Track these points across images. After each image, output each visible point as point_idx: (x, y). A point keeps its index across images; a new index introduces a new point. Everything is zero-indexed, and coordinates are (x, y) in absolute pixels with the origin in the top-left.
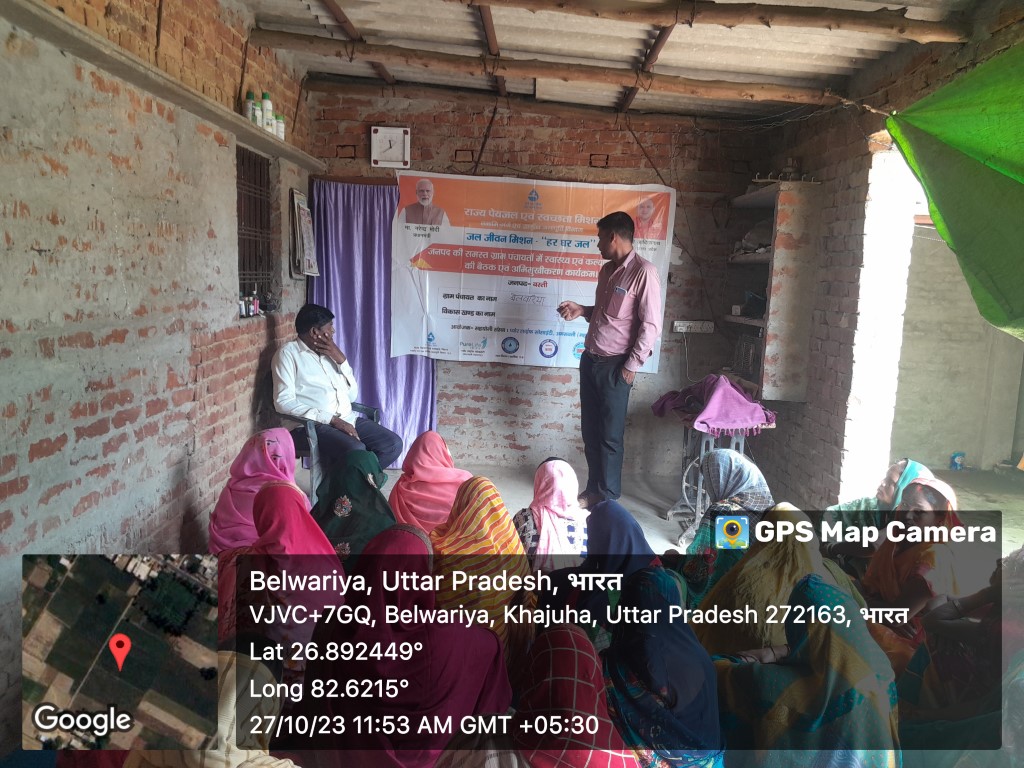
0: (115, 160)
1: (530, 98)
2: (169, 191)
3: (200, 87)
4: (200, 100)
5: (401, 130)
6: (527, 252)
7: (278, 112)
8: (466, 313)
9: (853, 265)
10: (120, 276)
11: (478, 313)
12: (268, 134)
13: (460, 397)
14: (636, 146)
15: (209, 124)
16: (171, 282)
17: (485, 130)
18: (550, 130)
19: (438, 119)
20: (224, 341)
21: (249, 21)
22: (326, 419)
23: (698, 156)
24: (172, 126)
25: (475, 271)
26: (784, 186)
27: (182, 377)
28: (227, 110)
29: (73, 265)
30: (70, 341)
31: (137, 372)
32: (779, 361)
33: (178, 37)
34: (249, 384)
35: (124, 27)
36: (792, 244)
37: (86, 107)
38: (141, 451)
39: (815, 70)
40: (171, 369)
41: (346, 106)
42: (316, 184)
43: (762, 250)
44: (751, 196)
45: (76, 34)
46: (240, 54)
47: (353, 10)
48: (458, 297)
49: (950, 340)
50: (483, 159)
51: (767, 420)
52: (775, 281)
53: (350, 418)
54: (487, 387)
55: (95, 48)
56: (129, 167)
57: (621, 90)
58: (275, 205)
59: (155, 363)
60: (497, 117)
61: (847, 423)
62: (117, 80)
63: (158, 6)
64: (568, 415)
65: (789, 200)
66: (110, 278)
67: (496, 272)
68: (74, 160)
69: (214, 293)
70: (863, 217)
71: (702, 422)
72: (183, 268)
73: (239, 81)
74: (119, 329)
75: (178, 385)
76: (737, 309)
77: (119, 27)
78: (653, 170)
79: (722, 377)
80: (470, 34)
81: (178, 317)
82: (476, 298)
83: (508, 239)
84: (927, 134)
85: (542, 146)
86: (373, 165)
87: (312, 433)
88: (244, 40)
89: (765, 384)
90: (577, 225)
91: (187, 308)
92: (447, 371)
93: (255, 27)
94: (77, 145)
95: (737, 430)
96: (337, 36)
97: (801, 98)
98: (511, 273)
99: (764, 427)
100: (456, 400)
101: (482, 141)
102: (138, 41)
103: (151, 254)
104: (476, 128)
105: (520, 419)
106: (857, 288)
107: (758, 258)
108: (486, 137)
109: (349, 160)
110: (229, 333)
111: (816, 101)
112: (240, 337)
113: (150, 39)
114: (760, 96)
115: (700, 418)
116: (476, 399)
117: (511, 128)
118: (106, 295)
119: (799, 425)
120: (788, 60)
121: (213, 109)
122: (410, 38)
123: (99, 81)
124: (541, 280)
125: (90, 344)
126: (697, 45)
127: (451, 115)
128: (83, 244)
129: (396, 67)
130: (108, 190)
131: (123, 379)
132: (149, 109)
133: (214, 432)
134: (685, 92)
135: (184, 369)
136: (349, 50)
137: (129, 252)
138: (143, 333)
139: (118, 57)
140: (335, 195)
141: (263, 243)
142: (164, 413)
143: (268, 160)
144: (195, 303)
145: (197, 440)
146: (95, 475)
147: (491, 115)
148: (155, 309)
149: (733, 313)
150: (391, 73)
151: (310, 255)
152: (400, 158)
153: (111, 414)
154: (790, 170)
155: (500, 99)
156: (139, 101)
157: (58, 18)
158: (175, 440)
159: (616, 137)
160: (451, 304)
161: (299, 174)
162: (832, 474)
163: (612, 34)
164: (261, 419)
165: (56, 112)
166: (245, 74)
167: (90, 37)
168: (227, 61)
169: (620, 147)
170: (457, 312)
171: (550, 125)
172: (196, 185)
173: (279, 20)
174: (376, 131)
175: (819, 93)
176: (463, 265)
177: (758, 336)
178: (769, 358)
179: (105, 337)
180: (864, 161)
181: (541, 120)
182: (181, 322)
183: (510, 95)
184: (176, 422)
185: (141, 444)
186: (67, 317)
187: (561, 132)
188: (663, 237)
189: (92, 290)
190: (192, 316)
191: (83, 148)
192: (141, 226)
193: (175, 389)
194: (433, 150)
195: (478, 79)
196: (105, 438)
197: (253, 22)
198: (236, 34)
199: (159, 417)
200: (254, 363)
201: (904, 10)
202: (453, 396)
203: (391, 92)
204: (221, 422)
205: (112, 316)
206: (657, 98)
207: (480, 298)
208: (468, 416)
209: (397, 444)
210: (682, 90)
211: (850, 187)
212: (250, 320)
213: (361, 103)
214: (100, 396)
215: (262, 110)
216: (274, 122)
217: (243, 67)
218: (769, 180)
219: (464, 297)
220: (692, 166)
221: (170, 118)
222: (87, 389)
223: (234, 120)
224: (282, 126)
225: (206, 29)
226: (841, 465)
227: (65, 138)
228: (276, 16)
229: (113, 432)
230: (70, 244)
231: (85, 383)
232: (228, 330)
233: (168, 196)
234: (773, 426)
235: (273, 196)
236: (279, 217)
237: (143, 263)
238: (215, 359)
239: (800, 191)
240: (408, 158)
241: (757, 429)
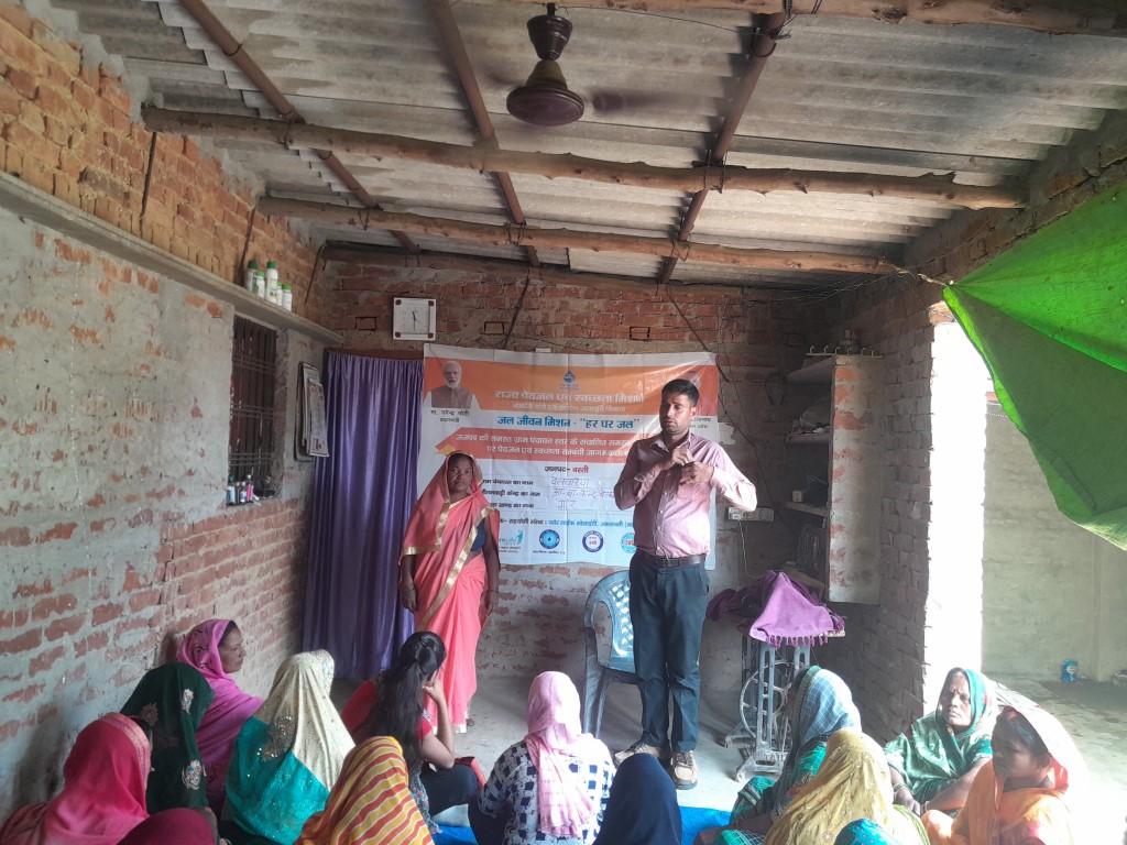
0: (78, 333)
1: (564, 269)
2: (147, 367)
3: (193, 256)
4: (187, 270)
5: (426, 301)
7: (285, 280)
9: (922, 447)
10: (72, 461)
12: (271, 305)
14: (679, 318)
15: (202, 294)
16: (139, 468)
17: (516, 302)
18: (586, 302)
19: (466, 291)
20: (205, 533)
21: (258, 188)
23: (748, 328)
24: (155, 296)
26: (841, 360)
27: (145, 576)
28: (225, 283)
29: (11, 451)
31: (84, 573)
32: (846, 556)
33: (169, 205)
34: (233, 583)
35: (102, 193)
36: (852, 423)
37: (45, 276)
38: (82, 668)
39: (867, 238)
40: (131, 568)
41: (367, 275)
42: (330, 359)
43: (820, 430)
44: (808, 371)
45: (32, 199)
46: (246, 222)
47: (367, 177)
49: (1048, 529)
50: (514, 331)
51: (835, 627)
52: (836, 464)
54: (516, 582)
55: (54, 214)
56: (95, 341)
57: (660, 260)
58: (280, 381)
59: (110, 561)
60: (530, 288)
61: (926, 630)
62: (88, 248)
63: (146, 172)
65: (847, 378)
66: (59, 464)
68: (25, 333)
69: (194, 479)
70: (929, 394)
71: (760, 629)
72: (156, 451)
73: (242, 249)
74: (64, 523)
75: (140, 587)
76: (798, 495)
77: (95, 193)
78: (697, 341)
79: (781, 575)
80: (493, 202)
81: (146, 507)
84: (987, 306)
85: (578, 318)
86: (395, 338)
88: (250, 208)
89: (831, 583)
91: (159, 496)
93: (264, 195)
94: (30, 318)
95: (800, 638)
96: (353, 204)
97: (854, 266)
99: (831, 635)
101: (513, 312)
102: (118, 208)
103: (116, 436)
104: (507, 299)
106: (928, 474)
107: (817, 438)
108: (518, 308)
109: (369, 332)
110: (212, 523)
111: (865, 270)
112: (226, 528)
113: (134, 206)
114: (809, 265)
115: (757, 624)
117: (543, 300)
118: (50, 485)
119: (875, 632)
120: (835, 227)
121: (203, 278)
122: (430, 206)
123: (66, 251)
125: (25, 541)
126: (736, 213)
127: (481, 286)
128: (27, 426)
129: (416, 234)
130: (66, 367)
131: (65, 581)
132: (127, 277)
134: (725, 262)
135: (148, 566)
136: (364, 218)
137: (86, 434)
138: (97, 526)
139: (84, 224)
140: (352, 370)
141: (264, 422)
142: (117, 620)
143: (275, 332)
144: (170, 491)
146: (16, 700)
147: (523, 286)
148: (115, 497)
149: (794, 499)
150: (416, 243)
151: (318, 436)
152: (425, 330)
153: (45, 624)
154: (848, 342)
155: (531, 269)
156: (115, 271)
157: (11, 183)
158: (130, 651)
159: (658, 309)
161: (312, 347)
162: (914, 693)
163: (642, 202)
165: (6, 282)
166: (250, 243)
167: (50, 203)
168: (229, 229)
169: (662, 320)
171: (587, 296)
172: (180, 359)
173: (291, 188)
174: (399, 303)
175: (873, 262)
177: (821, 527)
178: (835, 552)
179: (44, 533)
180: (926, 334)
181: (577, 291)
182: (149, 514)
183: (542, 265)
184: (132, 631)
185: (82, 659)
187: (599, 304)
189: (32, 478)
190: (160, 506)
191: (37, 321)
192: (105, 405)
193: (135, 591)
194: (461, 323)
195: (504, 248)
196: (34, 653)
197: (263, 190)
198: (242, 202)
199: (110, 626)
200: (240, 558)
201: (952, 175)
203: (415, 262)
205: (57, 508)
206: (699, 268)
210: (722, 259)
211: (912, 362)
212: (240, 508)
213: (382, 272)
214: (31, 602)
215: (266, 279)
216: (280, 292)
217: (248, 236)
218: (825, 354)
220: (741, 338)
221: (154, 288)
222: (15, 595)
223: (229, 290)
224: (289, 297)
225: (204, 197)
226: (922, 681)
227: (15, 310)
228: (288, 184)
229: (46, 645)
230: (10, 426)
231: (14, 587)
232: (211, 520)
233: (144, 372)
234: (842, 633)
235: (280, 369)
236: (285, 394)
237: (104, 446)
238: (192, 554)
239: (859, 366)
240: (433, 330)
241: (823, 638)
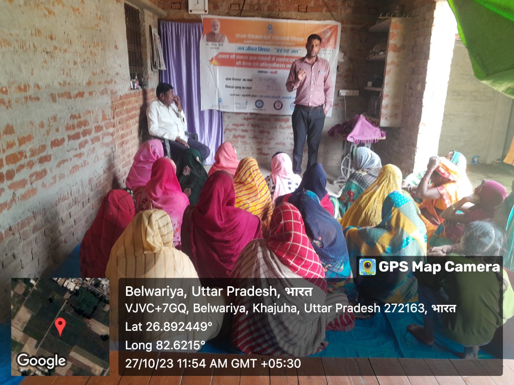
0: (74, 9)
2: (97, 25)
6: (267, 56)
8: (237, 87)
9: (425, 59)
10: (80, 66)
11: (243, 88)
13: (236, 130)
14: (321, 1)
16: (100, 70)
20: (125, 100)
22: (173, 138)
23: (352, 5)
25: (241, 66)
26: (394, 20)
27: (108, 116)
29: (60, 60)
30: (61, 95)
31: (89, 112)
32: (389, 108)
34: (136, 122)
36: (397, 50)
38: (94, 149)
42: (161, 23)
43: (382, 53)
48: (233, 79)
49: (476, 100)
50: (244, 8)
51: (382, 136)
52: (388, 68)
53: (185, 139)
54: (248, 125)
56: (79, 13)
58: (143, 34)
59: (97, 108)
61: (418, 135)
64: (288, 138)
65: (395, 27)
66: (76, 67)
67: (252, 67)
68: (57, 9)
69: (119, 76)
70: (430, 34)
71: (351, 137)
72: (105, 64)
74: (81, 91)
75: (107, 119)
76: (370, 84)
78: (330, 13)
79: (361, 115)
81: (105, 87)
82: (242, 80)
83: (257, 49)
85: (274, 1)
86: (189, 12)
87: (168, 144)
89: (381, 119)
90: (292, 42)
91: (108, 83)
92: (229, 117)
95: (367, 141)
98: (259, 67)
99: (380, 139)
100: (233, 132)
103: (91, 56)
105: (264, 141)
106: (426, 70)
107: (380, 57)
109: (178, 10)
110: (127, 96)
112: (131, 98)
115: (350, 135)
116: (243, 131)
118: (74, 75)
119: (397, 139)
124: (274, 70)
125: (70, 97)
128: (64, 50)
130: (72, 24)
131: (84, 115)
133: (123, 143)
135: (109, 112)
137: (82, 54)
138: (91, 93)
140: (171, 28)
141: (138, 53)
142: (102, 132)
143: (138, 10)
144: (111, 81)
145: (116, 146)
146: (77, 157)
148: (95, 82)
149: (368, 86)
152: (203, 9)
153: (81, 130)
154: (397, 11)
158: (107, 145)
160: (230, 83)
161: (153, 18)
162: (411, 160)
164: (142, 139)
169: (313, 2)
170: (233, 87)
172: (108, 22)
176: (235, 63)
177: (379, 96)
178: (384, 106)
179: (75, 94)
180: (432, 6)
182: (106, 89)
184: (107, 137)
185: (93, 145)
186: (60, 84)
188: (335, 48)
189: (68, 72)
190: (109, 87)
191: (60, 3)
192: (86, 42)
193: (106, 121)
194: (219, 4)
196: (79, 141)
199: (100, 134)
200: (138, 112)
202: (232, 129)
204: (126, 139)
205: (78, 85)
207: (244, 80)
208: (239, 139)
209: (207, 150)
211: (425, 20)
212: (135, 91)
214: (76, 121)
218: (386, 17)
219: (236, 80)
220: (349, 11)
222: (70, 118)
226: (415, 155)
229: (82, 139)
230: (58, 49)
231: (69, 116)
232: (126, 95)
233: (96, 28)
234: (384, 138)
235: (142, 28)
236: (145, 40)
237: (88, 60)
238: (122, 109)
239: (401, 22)
240: (207, 9)
241: (377, 140)
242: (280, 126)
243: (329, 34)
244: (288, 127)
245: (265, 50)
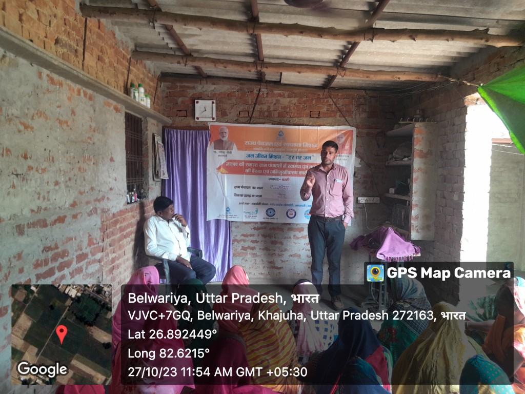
0: (61, 122)
1: (278, 83)
2: (90, 138)
3: (106, 81)
4: (106, 89)
5: (211, 102)
6: (278, 163)
7: (147, 93)
8: (246, 196)
9: (459, 166)
10: (63, 186)
11: (253, 196)
12: (142, 105)
13: (244, 241)
14: (334, 106)
15: (111, 101)
16: (90, 187)
17: (254, 100)
18: (289, 99)
19: (229, 95)
20: (119, 217)
21: (131, 47)
22: (174, 257)
23: (367, 110)
24: (91, 102)
25: (251, 173)
26: (417, 125)
27: (96, 239)
28: (120, 93)
29: (36, 182)
30: (33, 225)
31: (71, 239)
32: (419, 219)
33: (94, 56)
34: (132, 240)
35: (65, 50)
36: (423, 155)
37: (44, 93)
39: (433, 64)
40: (90, 235)
41: (181, 89)
42: (166, 130)
43: (406, 159)
44: (397, 131)
45: (39, 53)
46: (127, 64)
47: (187, 39)
48: (242, 187)
50: (254, 115)
51: (416, 252)
52: (415, 175)
53: (187, 256)
54: (258, 235)
55: (49, 61)
56: (68, 126)
57: (327, 77)
58: (145, 143)
59: (81, 232)
60: (261, 93)
61: (461, 252)
62: (62, 79)
63: (83, 39)
64: (303, 249)
65: (420, 133)
66: (57, 187)
67: (262, 174)
68: (37, 123)
69: (113, 192)
70: (464, 140)
71: (381, 254)
72: (96, 179)
73: (126, 78)
74: (62, 215)
75: (94, 244)
76: (392, 190)
77: (62, 50)
78: (344, 118)
79: (390, 228)
80: (248, 50)
81: (94, 206)
82: (251, 188)
83: (268, 156)
84: (503, 96)
85: (285, 108)
86: (196, 120)
87: (166, 266)
88: (129, 57)
89: (412, 231)
90: (304, 148)
91: (99, 201)
92: (237, 227)
93: (134, 50)
94: (39, 115)
95: (400, 258)
96: (177, 53)
97: (425, 78)
98: (269, 174)
99: (414, 256)
100: (242, 243)
101: (253, 106)
102: (73, 57)
103: (79, 173)
104: (250, 99)
105: (277, 252)
106: (463, 179)
107: (403, 163)
108: (255, 104)
109: (184, 118)
110: (122, 212)
111: (433, 80)
112: (127, 214)
113: (80, 57)
114: (403, 78)
115: (380, 252)
116: (253, 242)
117: (268, 99)
118: (54, 197)
119: (431, 253)
120: (419, 59)
121: (113, 93)
122: (216, 53)
123: (52, 80)
124: (286, 177)
125: (45, 225)
126: (370, 52)
127: (237, 93)
128: (42, 169)
129: (208, 69)
130: (56, 139)
131: (63, 243)
132: (79, 94)
133: (113, 268)
135: (97, 234)
136: (185, 60)
137: (67, 172)
138: (75, 217)
139: (62, 66)
140: (176, 136)
141: (139, 163)
142: (86, 261)
143: (141, 119)
144: (103, 198)
145: (104, 274)
147: (257, 92)
148: (81, 203)
149: (390, 192)
150: (205, 72)
151: (163, 169)
152: (211, 116)
153: (56, 264)
154: (418, 116)
155: (262, 84)
156: (74, 90)
157: (29, 45)
158: (92, 274)
159: (324, 102)
160: (238, 191)
161: (157, 126)
163: (325, 48)
164: (138, 259)
165: (27, 96)
166: (130, 75)
167: (47, 55)
168: (120, 67)
169: (325, 107)
170: (242, 195)
171: (289, 97)
172: (104, 134)
173: (147, 46)
174: (197, 102)
175: (435, 76)
176: (245, 171)
177: (406, 206)
178: (414, 217)
179: (53, 221)
180: (463, 111)
181: (284, 94)
182: (96, 209)
183: (267, 81)
184: (92, 265)
185: (73, 279)
186: (32, 211)
187: (295, 100)
188: (350, 153)
189: (46, 195)
190: (100, 205)
191: (42, 116)
192: (74, 158)
193: (92, 246)
194: (228, 112)
195: (251, 74)
197: (133, 47)
198: (125, 54)
199: (83, 263)
200: (134, 228)
201: (487, 30)
202: (241, 240)
203: (205, 82)
204: (117, 262)
205: (58, 209)
206: (346, 81)
207: (254, 188)
208: (249, 251)
209: (213, 270)
210: (362, 76)
211: (454, 125)
212: (132, 205)
213: (188, 87)
214: (50, 254)
215: (138, 93)
216: (145, 99)
217: (128, 71)
218: (408, 122)
219: (245, 187)
220: (364, 115)
221: (91, 98)
222: (43, 251)
223: (124, 98)
224: (149, 101)
225: (109, 51)
227: (32, 111)
228: (146, 44)
229: (58, 274)
230: (34, 170)
231: (42, 248)
232: (121, 211)
233: (89, 141)
234: (419, 255)
235: (144, 137)
236: (147, 149)
237: (75, 178)
238: (114, 228)
239: (426, 127)
240: (214, 116)
241: (411, 257)
242: (294, 236)
243: (344, 139)
244: (303, 237)
245: (276, 157)
